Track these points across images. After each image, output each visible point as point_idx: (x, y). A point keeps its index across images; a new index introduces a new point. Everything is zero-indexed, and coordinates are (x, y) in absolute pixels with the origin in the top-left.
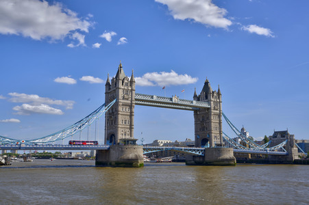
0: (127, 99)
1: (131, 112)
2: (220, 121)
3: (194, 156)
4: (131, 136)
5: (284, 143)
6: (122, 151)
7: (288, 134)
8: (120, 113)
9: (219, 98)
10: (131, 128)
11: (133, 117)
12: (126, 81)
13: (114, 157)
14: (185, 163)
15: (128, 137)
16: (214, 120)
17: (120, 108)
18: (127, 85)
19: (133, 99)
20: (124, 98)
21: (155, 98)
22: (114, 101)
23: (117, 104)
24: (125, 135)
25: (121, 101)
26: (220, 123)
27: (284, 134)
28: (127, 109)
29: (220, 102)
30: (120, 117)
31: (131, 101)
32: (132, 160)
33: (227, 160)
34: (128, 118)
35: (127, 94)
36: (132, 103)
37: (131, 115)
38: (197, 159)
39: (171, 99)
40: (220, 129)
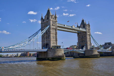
0: (54, 26)
1: (56, 33)
2: (90, 37)
3: (79, 54)
4: (56, 44)
5: (111, 47)
6: (55, 52)
7: (111, 44)
8: (51, 32)
9: (89, 27)
10: (56, 40)
11: (57, 35)
12: (53, 17)
13: (50, 55)
14: (73, 57)
15: (55, 45)
16: (88, 37)
17: (51, 30)
18: (53, 19)
19: (57, 26)
20: (53, 25)
21: (66, 26)
22: (48, 26)
23: (49, 28)
24: (54, 44)
25: (52, 27)
26: (90, 39)
27: (110, 44)
28: (54, 31)
29: (90, 29)
30: (51, 34)
31: (56, 27)
32: (61, 56)
33: (96, 55)
34: (55, 35)
35: (54, 23)
36: (56, 28)
37: (56, 34)
38: (81, 55)
39: (72, 27)
40: (90, 41)
